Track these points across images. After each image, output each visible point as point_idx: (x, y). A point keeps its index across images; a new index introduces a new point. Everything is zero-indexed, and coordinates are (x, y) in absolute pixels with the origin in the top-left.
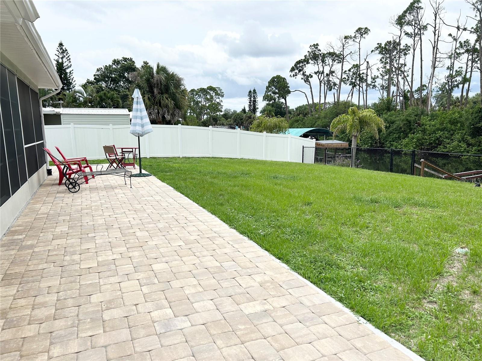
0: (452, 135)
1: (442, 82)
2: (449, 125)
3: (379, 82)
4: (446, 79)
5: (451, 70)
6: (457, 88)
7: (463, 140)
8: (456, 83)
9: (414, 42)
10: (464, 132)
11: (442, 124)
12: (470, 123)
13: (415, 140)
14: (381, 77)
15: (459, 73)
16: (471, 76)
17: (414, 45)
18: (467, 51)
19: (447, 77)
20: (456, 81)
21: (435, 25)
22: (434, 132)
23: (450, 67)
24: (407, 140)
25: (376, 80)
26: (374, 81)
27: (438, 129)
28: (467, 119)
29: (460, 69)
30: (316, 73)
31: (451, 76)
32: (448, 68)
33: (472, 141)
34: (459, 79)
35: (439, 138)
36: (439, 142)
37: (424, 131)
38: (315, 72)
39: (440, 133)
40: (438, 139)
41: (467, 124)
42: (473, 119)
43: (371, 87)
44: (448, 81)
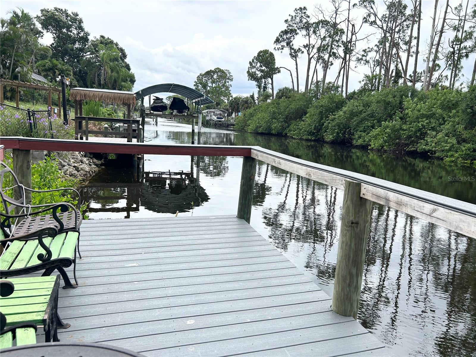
0: (440, 124)
1: (447, 52)
2: (439, 111)
4: (451, 45)
5: (458, 31)
6: (465, 58)
7: (454, 133)
8: (464, 51)
10: (457, 119)
11: (430, 109)
12: (468, 105)
15: (470, 36)
19: (453, 42)
20: (465, 48)
22: (417, 120)
23: (457, 26)
24: (379, 129)
25: (369, 53)
26: (366, 55)
27: (423, 116)
29: (472, 29)
30: (305, 47)
31: (458, 40)
32: (455, 28)
33: (466, 135)
34: (469, 43)
36: (422, 134)
38: (304, 45)
40: (420, 130)
41: (463, 106)
42: (472, 99)
43: (362, 62)
44: (453, 47)
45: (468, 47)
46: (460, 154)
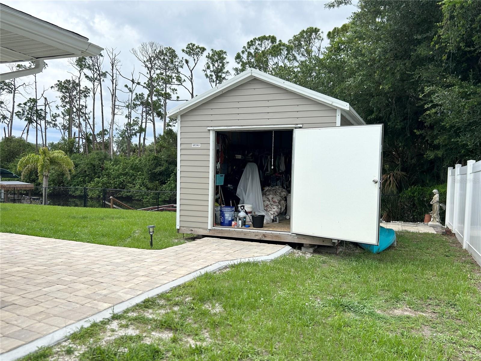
0: (133, 180)
1: (122, 129)
2: (131, 171)
3: (60, 121)
4: (126, 127)
6: (135, 136)
7: (143, 184)
8: (134, 132)
9: (94, 86)
11: (124, 169)
12: (148, 169)
13: (100, 185)
14: (62, 116)
15: (136, 123)
16: (146, 127)
17: (94, 89)
18: (142, 103)
19: (126, 125)
20: (134, 129)
21: (113, 74)
22: (118, 177)
23: (128, 115)
24: (93, 184)
25: (57, 118)
26: (54, 120)
27: (121, 174)
28: (145, 165)
29: (137, 119)
31: (129, 124)
32: (126, 116)
33: (150, 185)
34: (136, 128)
35: (123, 182)
36: (123, 186)
37: (108, 175)
39: (122, 178)
40: (121, 183)
41: (145, 170)
42: (150, 166)
43: (51, 125)
44: (127, 128)
45: (135, 129)
46: (150, 197)
